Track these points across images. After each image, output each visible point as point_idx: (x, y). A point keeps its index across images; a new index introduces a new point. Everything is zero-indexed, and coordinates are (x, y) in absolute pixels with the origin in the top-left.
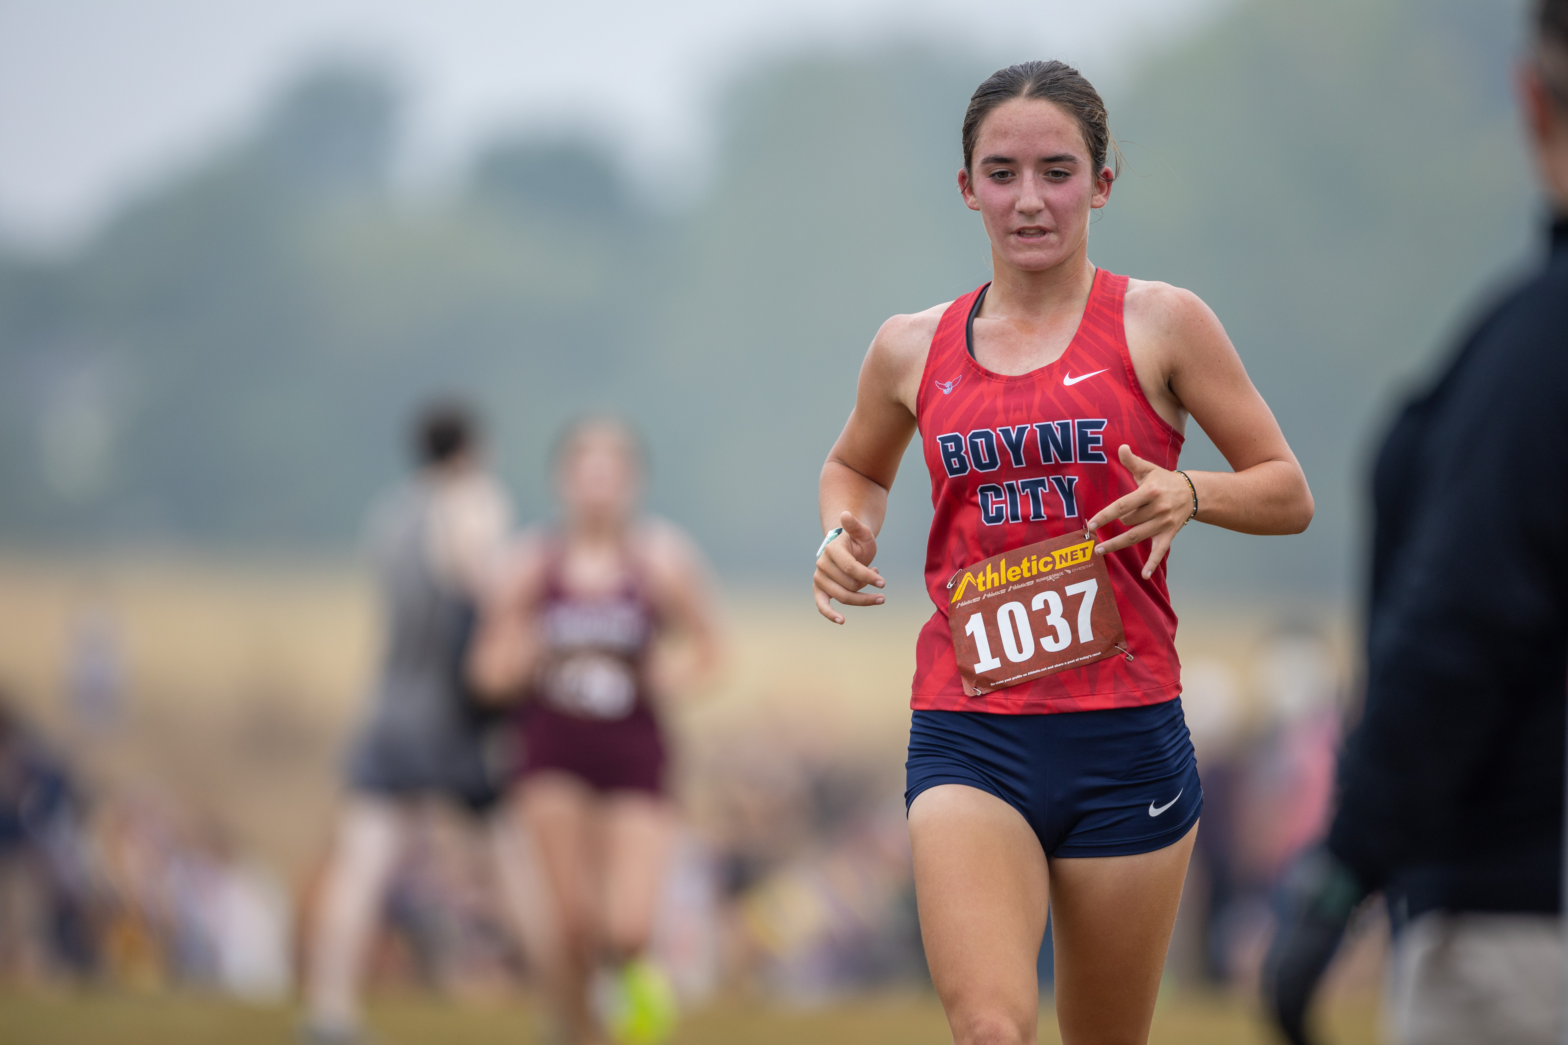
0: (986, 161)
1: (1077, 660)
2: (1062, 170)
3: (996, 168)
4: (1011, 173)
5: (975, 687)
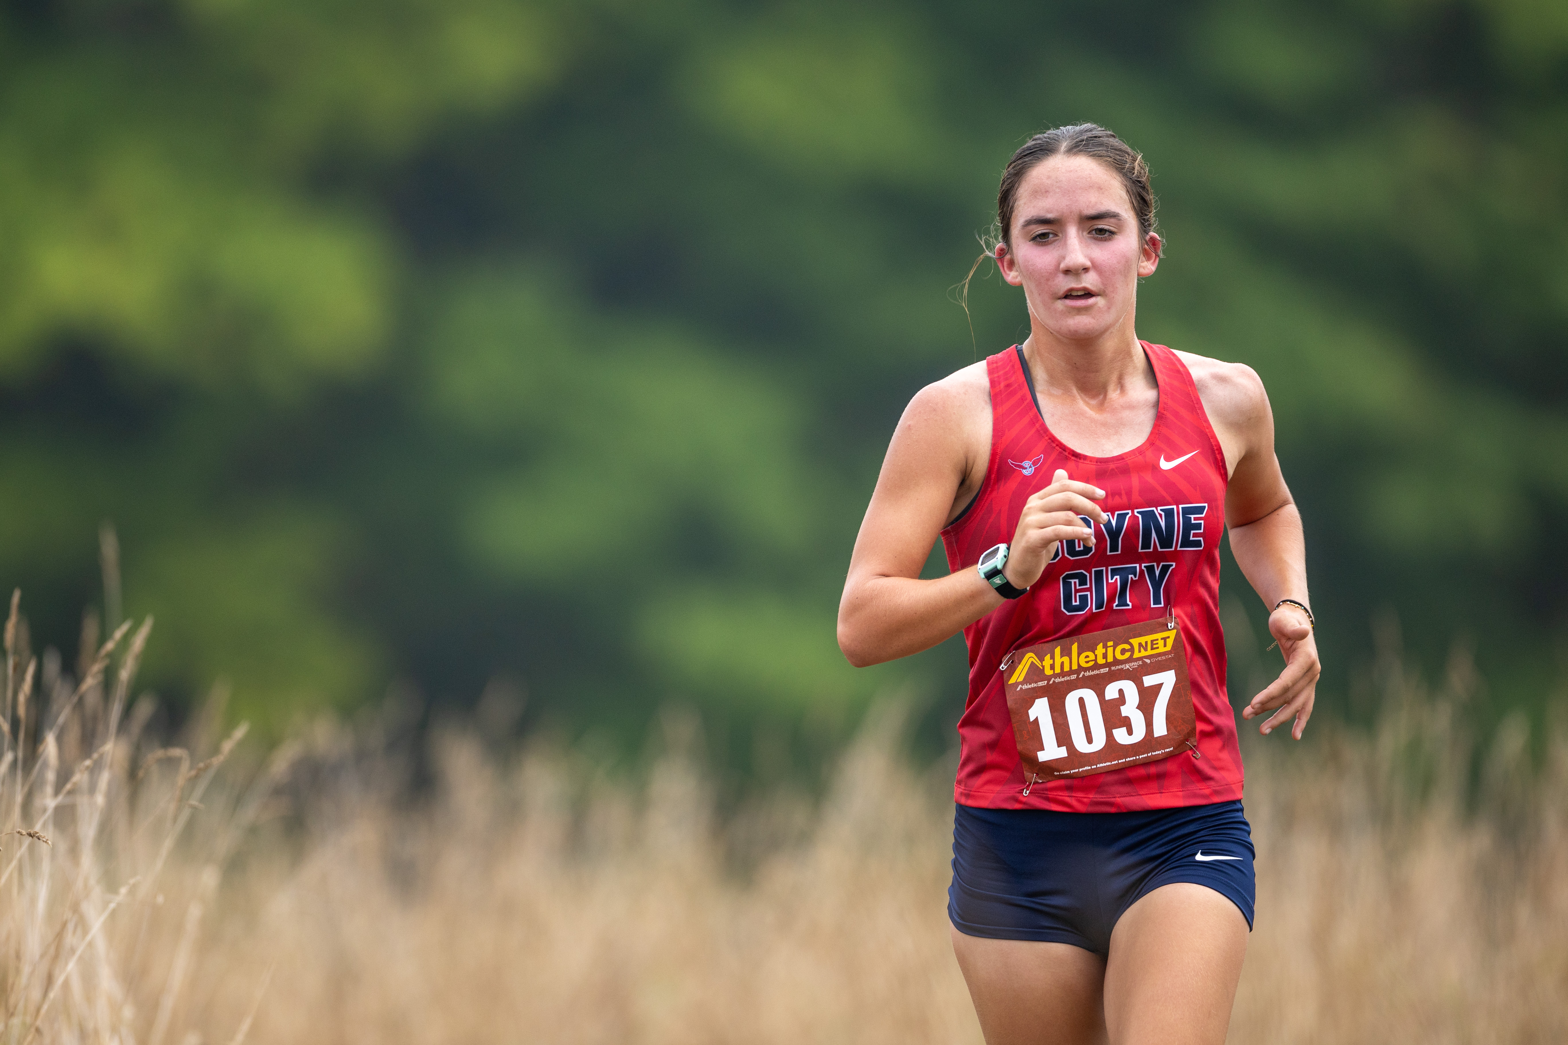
0: (1029, 223)
1: (1149, 755)
2: (1106, 227)
3: (1038, 230)
4: (1052, 233)
5: (1037, 775)
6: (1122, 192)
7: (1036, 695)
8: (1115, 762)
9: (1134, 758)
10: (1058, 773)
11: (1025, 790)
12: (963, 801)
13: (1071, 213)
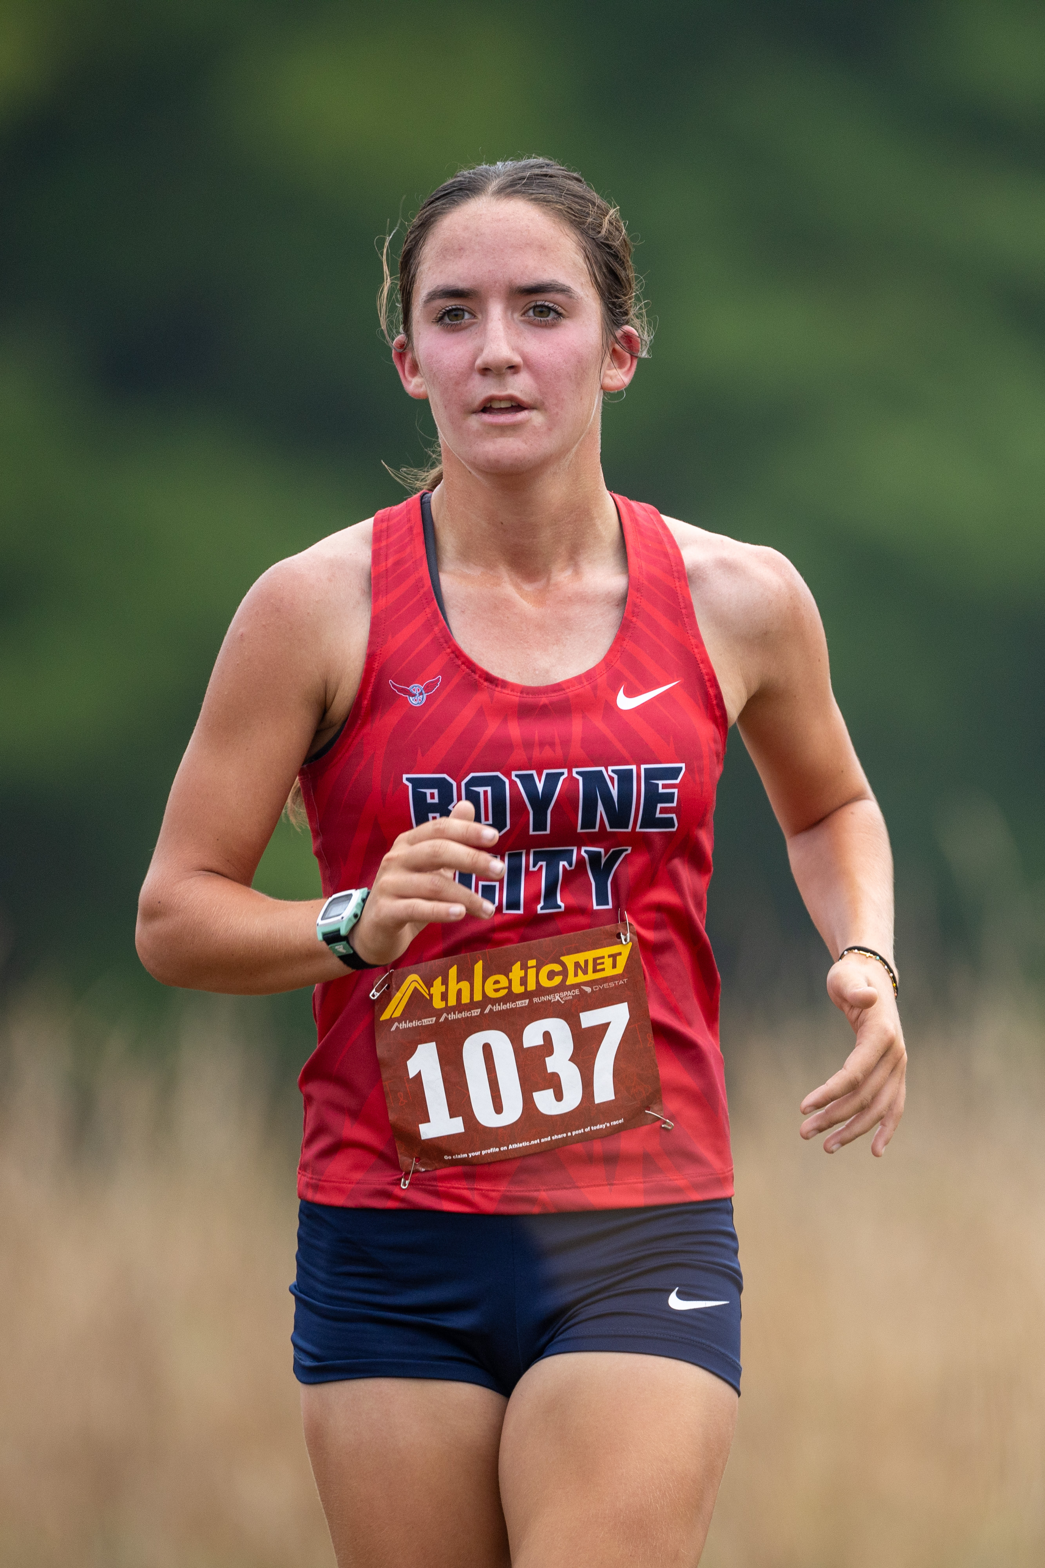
2: (550, 306)
3: (446, 305)
5: (418, 1159)
6: (576, 256)
7: (418, 1038)
8: (536, 1142)
9: (565, 1135)
10: (450, 1158)
11: (403, 1180)
12: (310, 1195)
13: (496, 282)
